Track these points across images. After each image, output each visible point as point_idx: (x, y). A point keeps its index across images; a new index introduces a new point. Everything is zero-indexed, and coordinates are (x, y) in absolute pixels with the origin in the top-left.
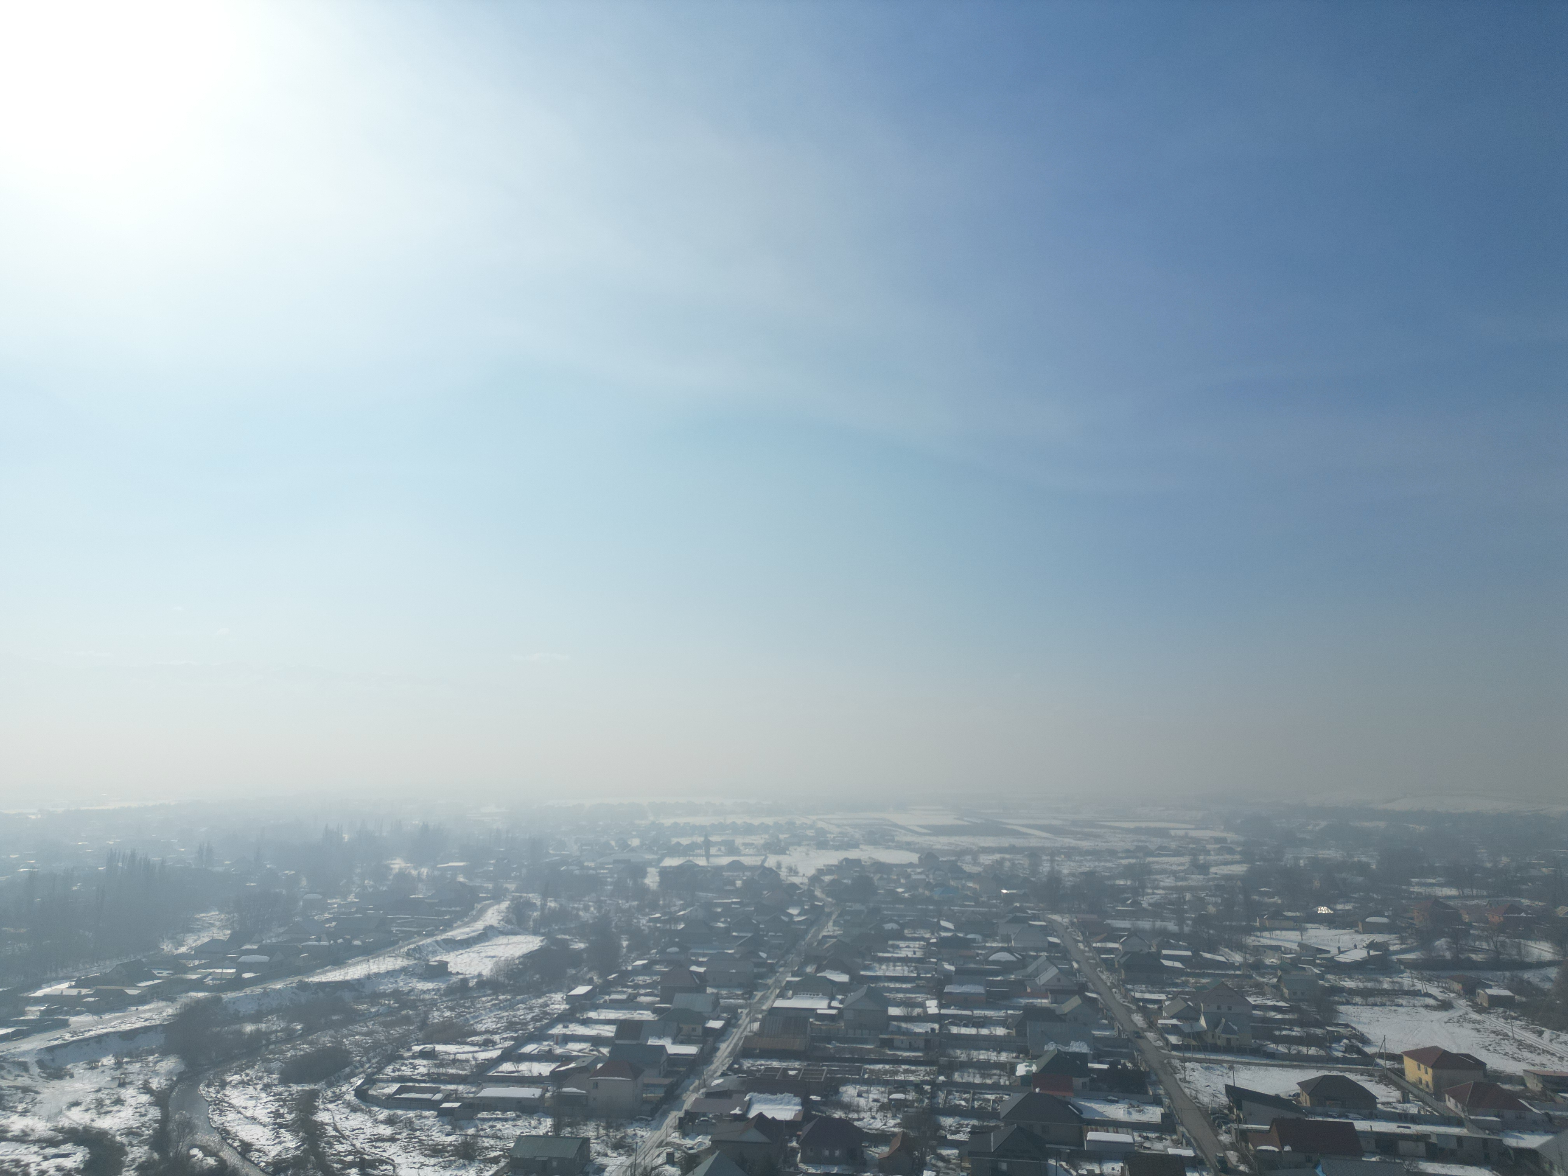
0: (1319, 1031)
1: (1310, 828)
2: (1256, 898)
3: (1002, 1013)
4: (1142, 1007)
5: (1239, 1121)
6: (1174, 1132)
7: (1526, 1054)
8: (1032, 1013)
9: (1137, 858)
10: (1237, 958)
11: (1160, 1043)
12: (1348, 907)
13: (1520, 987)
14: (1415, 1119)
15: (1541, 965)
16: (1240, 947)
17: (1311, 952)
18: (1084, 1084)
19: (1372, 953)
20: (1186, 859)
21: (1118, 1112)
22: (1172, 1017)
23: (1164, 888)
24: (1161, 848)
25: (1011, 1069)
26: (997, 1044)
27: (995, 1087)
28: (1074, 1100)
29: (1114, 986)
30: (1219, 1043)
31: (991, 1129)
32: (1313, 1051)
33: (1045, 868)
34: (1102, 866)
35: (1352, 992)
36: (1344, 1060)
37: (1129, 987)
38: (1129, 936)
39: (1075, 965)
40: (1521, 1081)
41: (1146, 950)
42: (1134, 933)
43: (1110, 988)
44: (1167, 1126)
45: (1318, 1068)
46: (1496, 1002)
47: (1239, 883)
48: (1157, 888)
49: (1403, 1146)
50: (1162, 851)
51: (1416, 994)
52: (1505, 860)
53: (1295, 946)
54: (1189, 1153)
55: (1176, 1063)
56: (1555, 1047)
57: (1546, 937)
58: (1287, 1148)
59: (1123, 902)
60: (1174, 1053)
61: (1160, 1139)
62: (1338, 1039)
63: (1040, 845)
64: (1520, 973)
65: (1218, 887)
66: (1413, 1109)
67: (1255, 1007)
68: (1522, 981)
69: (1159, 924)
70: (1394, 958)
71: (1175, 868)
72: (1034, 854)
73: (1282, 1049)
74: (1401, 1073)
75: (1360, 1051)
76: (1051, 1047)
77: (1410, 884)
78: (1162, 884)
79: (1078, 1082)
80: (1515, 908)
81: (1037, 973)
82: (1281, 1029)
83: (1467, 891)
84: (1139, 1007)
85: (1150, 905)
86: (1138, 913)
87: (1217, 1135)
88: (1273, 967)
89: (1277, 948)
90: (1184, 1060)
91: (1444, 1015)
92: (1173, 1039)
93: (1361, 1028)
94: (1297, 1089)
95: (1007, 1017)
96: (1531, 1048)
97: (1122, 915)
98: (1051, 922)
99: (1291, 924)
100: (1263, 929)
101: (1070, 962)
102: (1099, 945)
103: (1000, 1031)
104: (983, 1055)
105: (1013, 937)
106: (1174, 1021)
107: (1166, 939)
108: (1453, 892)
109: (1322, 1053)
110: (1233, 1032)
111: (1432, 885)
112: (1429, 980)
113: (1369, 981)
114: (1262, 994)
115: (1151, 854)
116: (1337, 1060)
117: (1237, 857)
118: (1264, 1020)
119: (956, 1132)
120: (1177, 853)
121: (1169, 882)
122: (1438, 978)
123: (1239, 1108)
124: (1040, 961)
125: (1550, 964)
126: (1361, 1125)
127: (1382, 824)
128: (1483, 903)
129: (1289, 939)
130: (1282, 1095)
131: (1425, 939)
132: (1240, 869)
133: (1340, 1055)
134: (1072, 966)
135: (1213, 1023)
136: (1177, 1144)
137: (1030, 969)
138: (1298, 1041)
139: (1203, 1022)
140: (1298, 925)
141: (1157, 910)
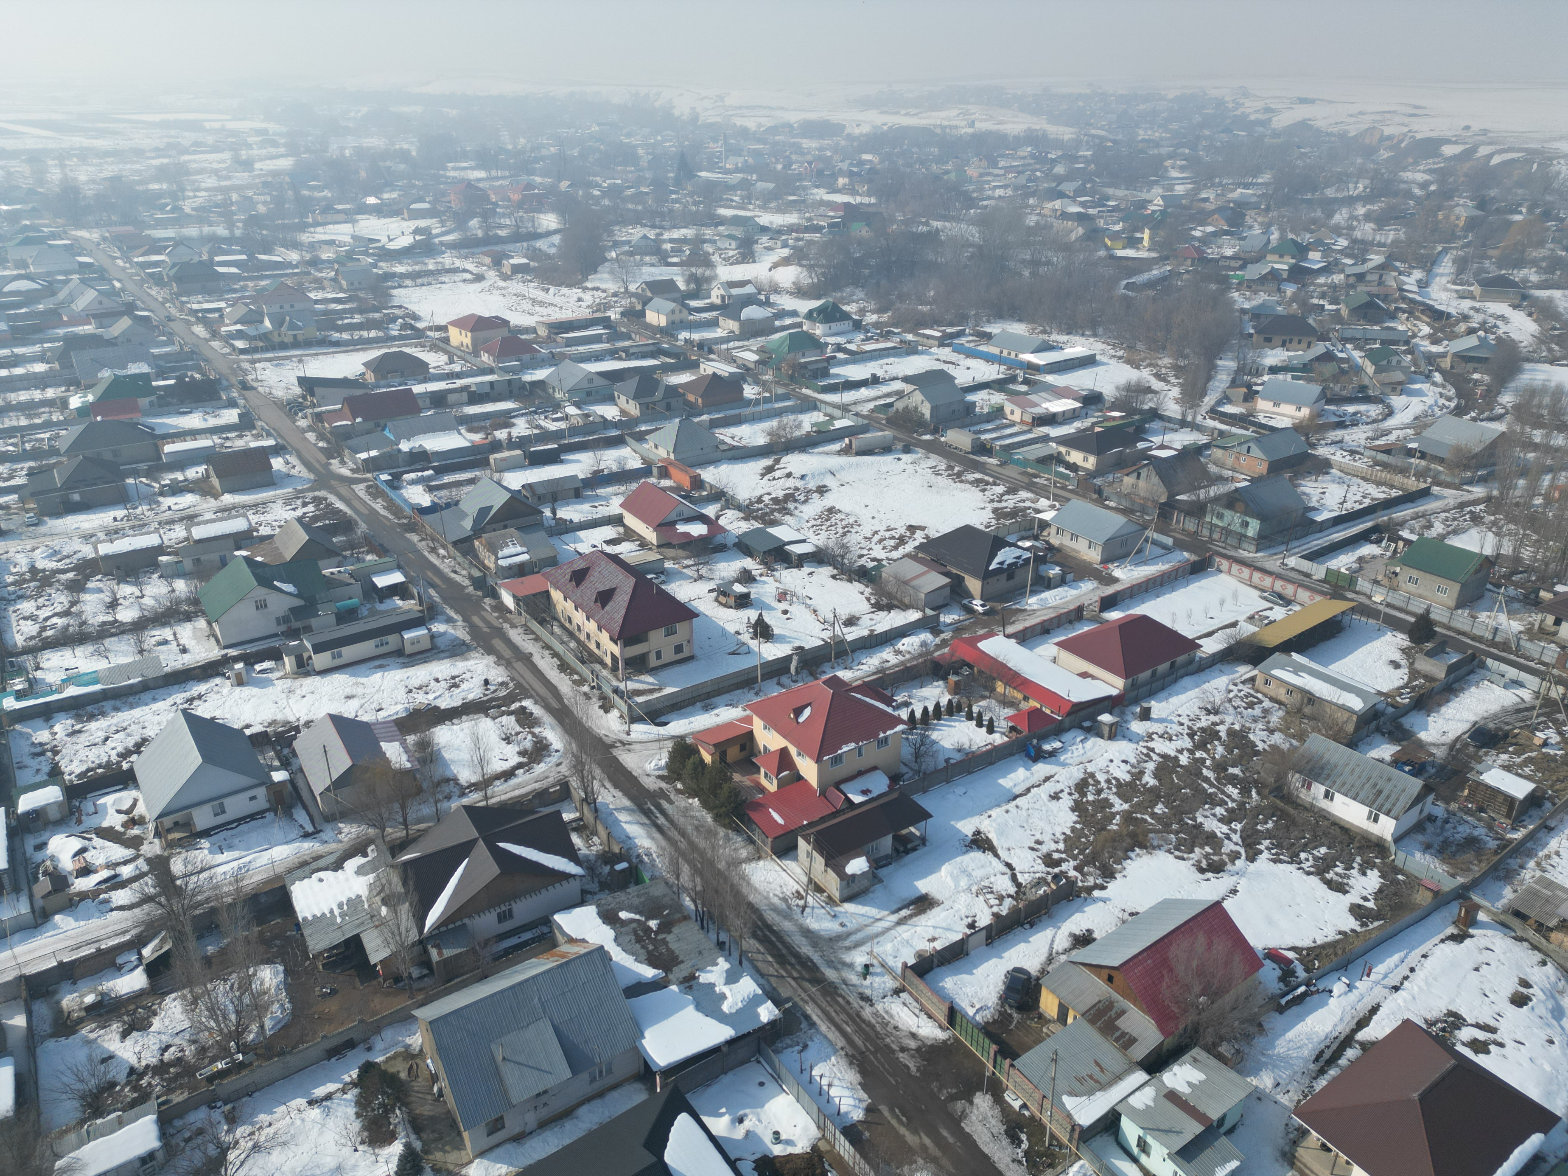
0: (377, 315)
1: (352, 114)
2: (306, 193)
3: (37, 348)
4: (202, 317)
5: (314, 406)
6: (254, 427)
7: (538, 309)
8: (73, 342)
9: (169, 157)
10: (294, 256)
11: (227, 350)
12: (394, 195)
13: (535, 254)
14: (458, 375)
15: (549, 234)
16: (295, 245)
17: (365, 243)
18: (151, 403)
19: (418, 238)
20: (227, 155)
21: (194, 421)
22: (236, 323)
23: (206, 190)
24: (196, 144)
25: (63, 403)
26: (40, 381)
27: (47, 425)
28: (143, 420)
29: (166, 300)
30: (286, 340)
31: (50, 468)
32: (373, 334)
33: (55, 175)
34: (130, 169)
35: (403, 276)
36: (401, 338)
37: (184, 299)
38: (175, 246)
39: (117, 285)
40: (534, 330)
41: (196, 259)
42: (179, 242)
43: (163, 304)
44: (246, 423)
45: (379, 348)
46: (517, 269)
47: (287, 179)
48: (199, 190)
49: (451, 398)
50: (197, 147)
51: (455, 271)
52: (522, 141)
53: (348, 239)
54: (271, 442)
55: (246, 366)
56: (557, 300)
57: (553, 209)
58: (359, 420)
59: (162, 208)
60: (242, 357)
61: (240, 437)
62: (394, 320)
63: (40, 146)
64: (533, 243)
65: (265, 184)
66: (456, 368)
67: (317, 302)
68: (535, 249)
69: (206, 230)
70: (437, 240)
71: (215, 166)
72: (35, 158)
73: (346, 336)
74: (447, 340)
75: (412, 328)
76: (106, 374)
77: (446, 169)
78: (203, 185)
79: (144, 402)
80: (530, 186)
81: (71, 298)
82: (342, 319)
83: (494, 173)
84: (198, 318)
85: (193, 209)
86: (181, 219)
87: (294, 421)
88: (328, 261)
89: (331, 243)
90: (253, 362)
91: (478, 286)
92: (240, 344)
93: (413, 307)
94: (363, 369)
95: (44, 351)
96: (541, 304)
97: (161, 224)
98: (76, 239)
99: (342, 217)
100: (317, 224)
101: (110, 281)
102: (141, 259)
103: (40, 368)
104: (23, 396)
105: (30, 261)
106: (239, 327)
107: (217, 244)
108: (482, 174)
109: (381, 334)
110: (300, 328)
111: (465, 169)
112: (466, 258)
113: (417, 264)
114: (323, 288)
115: (185, 151)
116: (394, 338)
117: (282, 150)
118: (326, 312)
119: (11, 477)
120: (215, 149)
121: (211, 182)
122: (473, 255)
123: (312, 394)
124: (71, 285)
125: (556, 232)
126: (418, 389)
127: (419, 109)
128: (505, 183)
129: (342, 232)
130: (351, 377)
131: (461, 220)
132: (285, 163)
133: (396, 333)
134: (114, 287)
135: (278, 322)
136: (257, 437)
137: (62, 295)
138: (360, 327)
139: (267, 323)
140: (349, 217)
141: (202, 215)
